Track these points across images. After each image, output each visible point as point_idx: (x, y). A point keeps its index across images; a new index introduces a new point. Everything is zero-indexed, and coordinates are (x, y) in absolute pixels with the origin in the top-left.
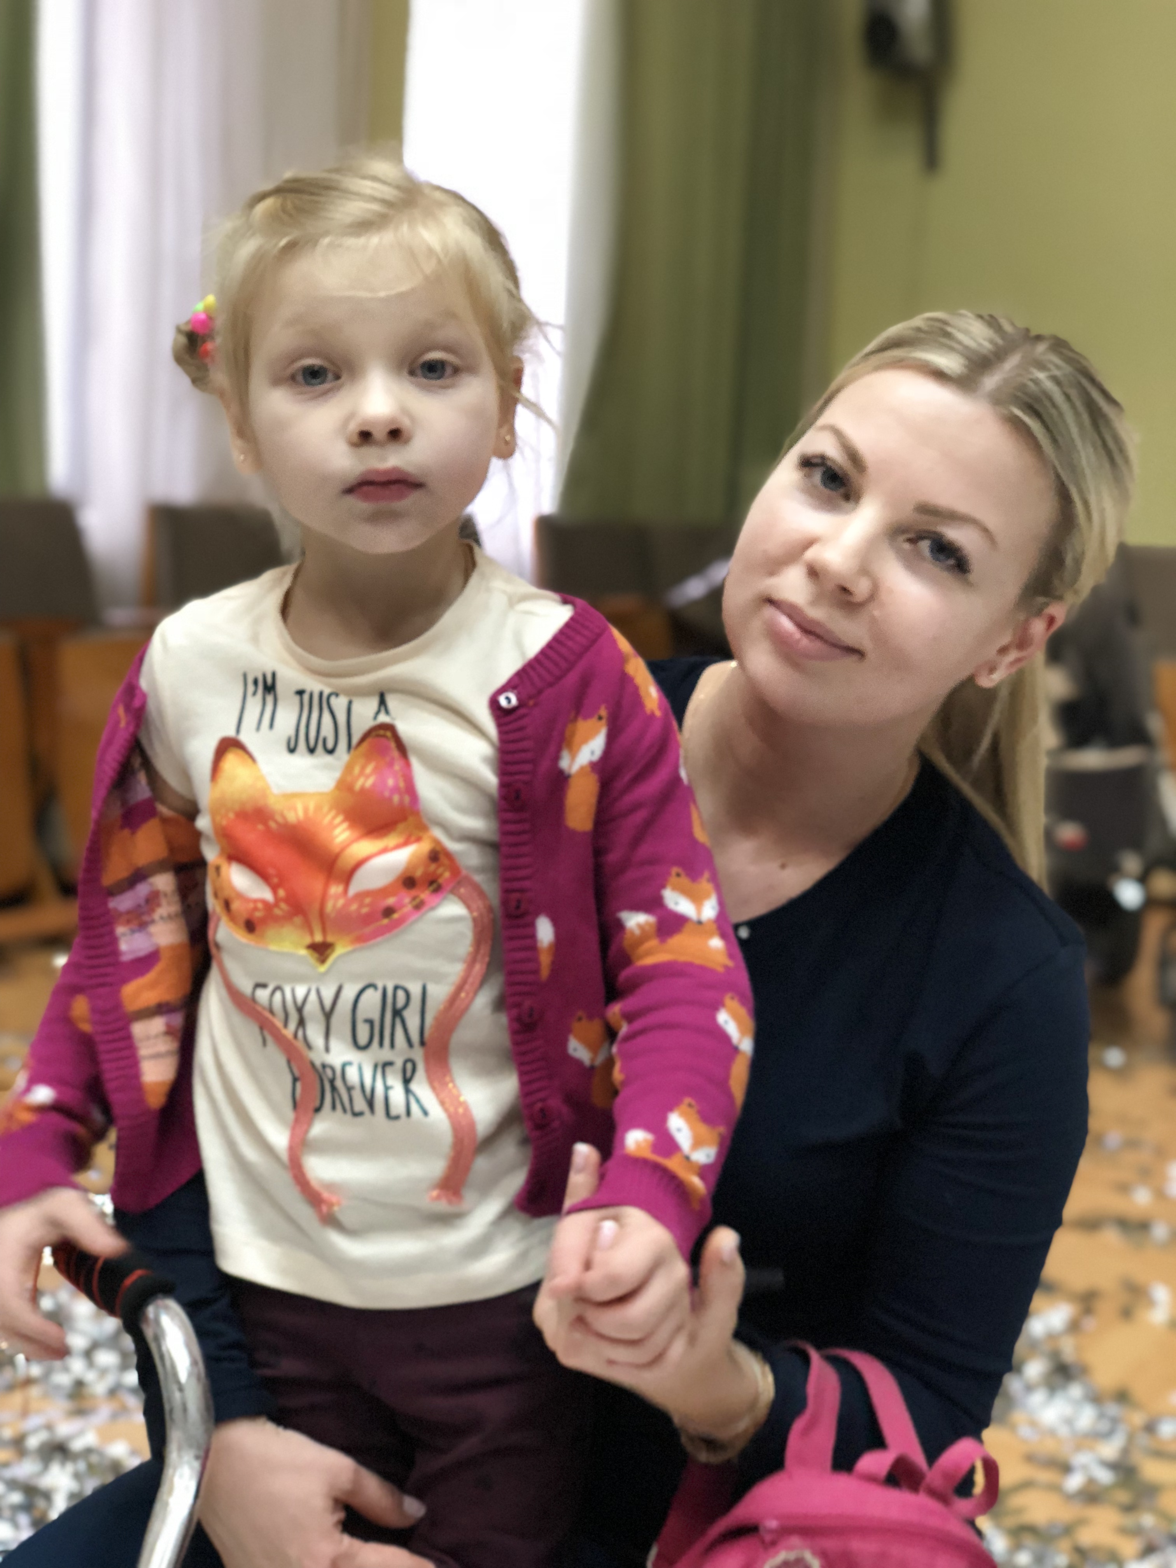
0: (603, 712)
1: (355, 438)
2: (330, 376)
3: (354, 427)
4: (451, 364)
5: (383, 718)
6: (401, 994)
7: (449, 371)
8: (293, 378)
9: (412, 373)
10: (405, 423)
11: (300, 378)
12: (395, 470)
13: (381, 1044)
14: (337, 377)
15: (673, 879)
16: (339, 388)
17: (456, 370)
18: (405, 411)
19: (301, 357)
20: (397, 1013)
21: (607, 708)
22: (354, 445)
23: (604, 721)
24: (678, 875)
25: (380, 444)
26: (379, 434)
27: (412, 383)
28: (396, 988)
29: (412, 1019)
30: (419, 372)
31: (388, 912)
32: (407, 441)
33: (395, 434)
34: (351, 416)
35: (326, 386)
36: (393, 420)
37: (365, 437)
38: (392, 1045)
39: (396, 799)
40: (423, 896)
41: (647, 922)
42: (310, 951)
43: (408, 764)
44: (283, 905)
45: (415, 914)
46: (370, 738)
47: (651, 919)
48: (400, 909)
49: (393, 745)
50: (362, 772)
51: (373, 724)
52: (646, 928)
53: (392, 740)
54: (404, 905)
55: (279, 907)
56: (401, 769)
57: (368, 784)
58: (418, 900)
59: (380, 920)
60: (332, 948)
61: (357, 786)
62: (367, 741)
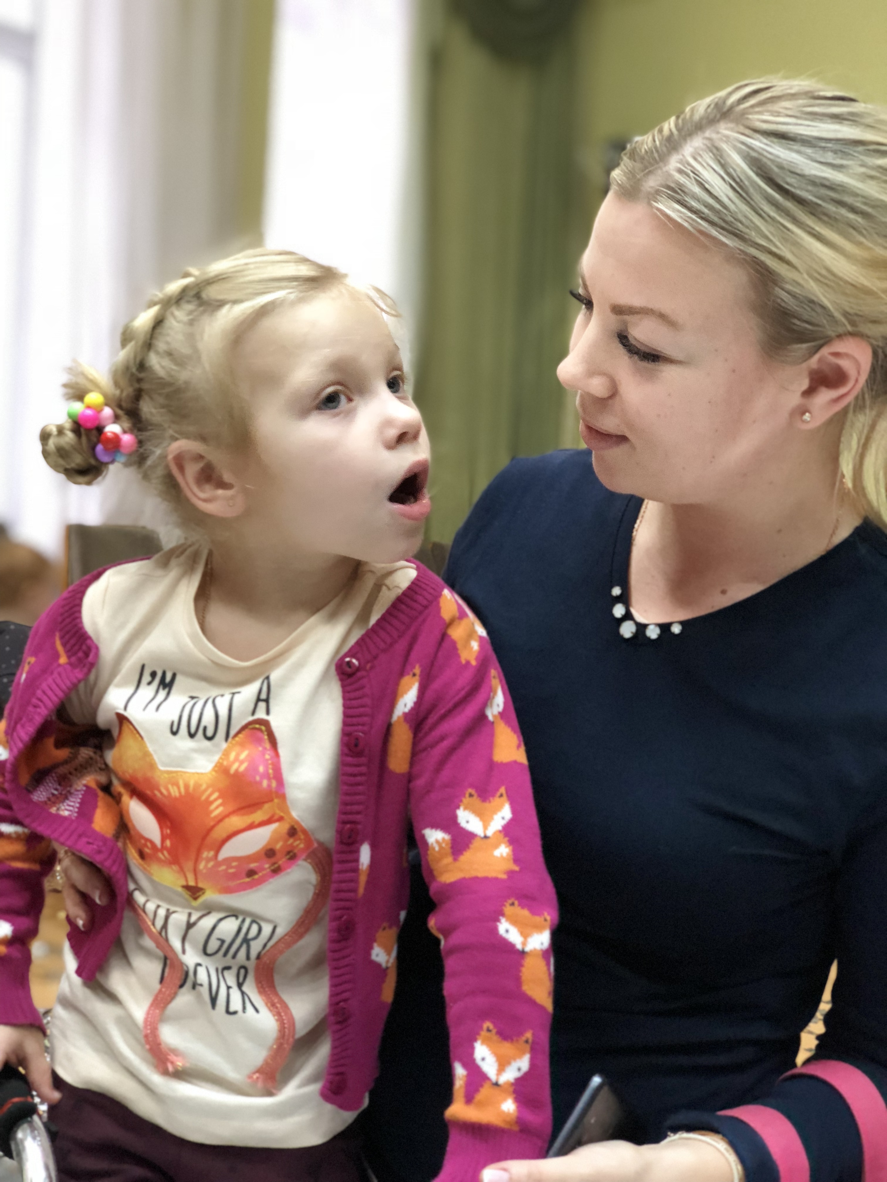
0: (419, 670)
6: (255, 928)
15: (466, 800)
20: (247, 940)
21: (422, 667)
23: (419, 676)
24: (471, 796)
28: (253, 922)
39: (265, 783)
40: (280, 863)
41: (444, 839)
42: (184, 889)
43: (277, 755)
44: (165, 853)
45: (272, 877)
46: (247, 730)
47: (447, 837)
48: (260, 872)
49: (266, 737)
50: (236, 759)
51: (251, 718)
52: (444, 845)
53: (266, 733)
54: (264, 869)
55: (163, 854)
56: (271, 758)
57: (242, 768)
58: (276, 866)
59: (243, 878)
60: (203, 891)
61: (232, 771)
62: (244, 732)
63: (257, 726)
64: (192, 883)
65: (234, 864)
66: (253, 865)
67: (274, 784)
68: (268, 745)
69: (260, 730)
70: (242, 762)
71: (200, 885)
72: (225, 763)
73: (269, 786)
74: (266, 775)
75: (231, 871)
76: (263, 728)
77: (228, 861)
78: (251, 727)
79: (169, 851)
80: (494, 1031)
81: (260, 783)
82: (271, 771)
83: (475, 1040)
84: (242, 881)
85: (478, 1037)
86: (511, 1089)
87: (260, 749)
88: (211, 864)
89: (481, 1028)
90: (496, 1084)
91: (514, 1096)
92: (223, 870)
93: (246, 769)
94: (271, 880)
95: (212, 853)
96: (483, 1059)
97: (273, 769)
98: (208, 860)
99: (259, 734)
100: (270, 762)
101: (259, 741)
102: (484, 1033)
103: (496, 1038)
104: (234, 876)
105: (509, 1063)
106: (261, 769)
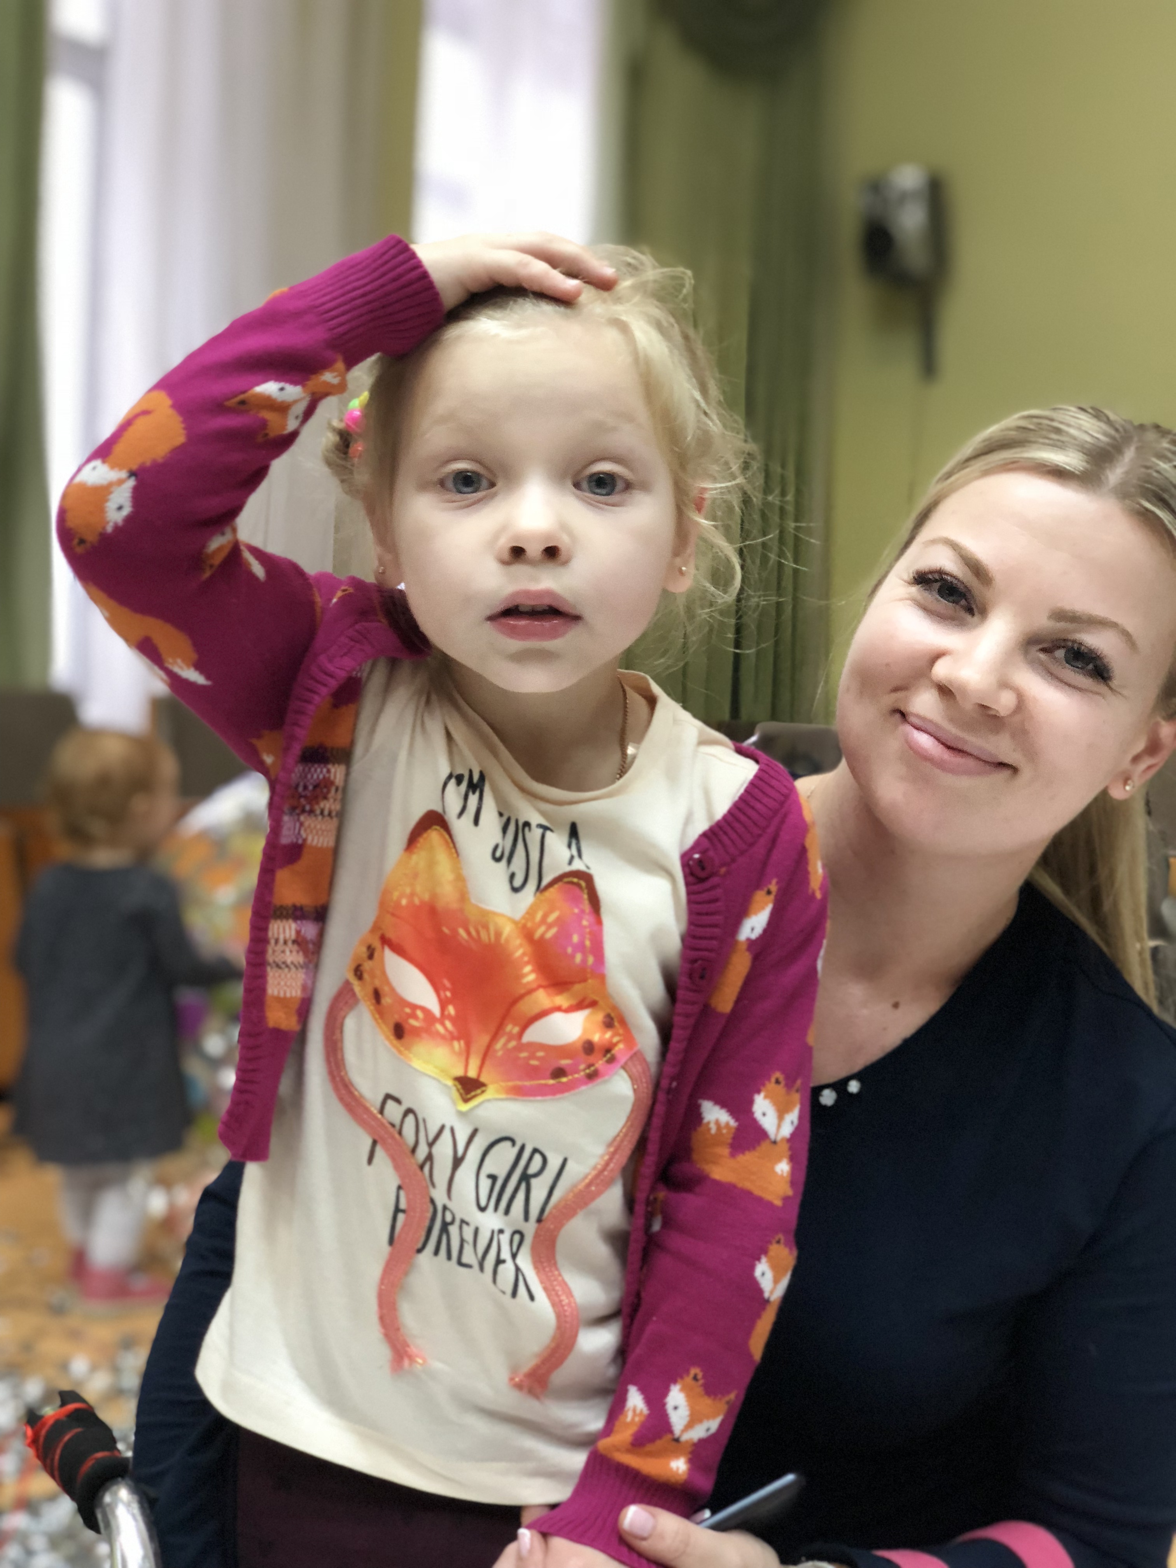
0: (773, 887)
1: (506, 555)
2: (484, 483)
3: (505, 543)
4: (621, 477)
5: (578, 865)
6: (537, 1160)
7: (620, 485)
8: (442, 483)
9: (577, 485)
10: (563, 542)
11: (450, 484)
12: (549, 593)
13: (496, 1208)
14: (492, 485)
15: (771, 1085)
16: (493, 496)
17: (628, 486)
18: (564, 527)
19: (456, 459)
20: (526, 1178)
21: (777, 883)
22: (505, 563)
23: (772, 897)
24: (777, 1082)
25: (532, 563)
26: (534, 550)
27: (578, 497)
28: (535, 1151)
29: (539, 1189)
30: (585, 485)
31: (559, 1073)
32: (565, 563)
33: (552, 553)
34: (504, 528)
35: (479, 495)
36: (548, 536)
37: (517, 553)
38: (507, 1211)
39: (578, 958)
40: (597, 1065)
41: (727, 1124)
42: (457, 1083)
43: (599, 922)
44: (448, 1024)
45: (586, 1084)
46: (560, 884)
47: (733, 1123)
48: (572, 1074)
49: (585, 896)
50: (544, 920)
51: (568, 869)
52: (724, 1131)
53: (586, 891)
54: (577, 1072)
55: (443, 1025)
56: (590, 926)
57: (550, 934)
58: (592, 1069)
59: (544, 1078)
60: (483, 1088)
61: (537, 935)
62: (556, 886)
63: (575, 880)
64: (472, 1073)
65: (540, 1054)
66: (565, 1062)
67: (591, 960)
68: (586, 906)
69: (578, 885)
70: (550, 926)
71: (483, 1079)
72: (529, 925)
73: (584, 961)
74: (580, 947)
75: (534, 1062)
76: (583, 884)
77: (534, 1047)
78: (566, 880)
79: (454, 1020)
80: (701, 1382)
81: (573, 956)
82: (588, 943)
83: (675, 1382)
84: (543, 1082)
85: (679, 1380)
86: (690, 1449)
87: (576, 911)
88: (513, 1044)
89: (687, 1372)
90: (677, 1440)
91: (690, 1456)
92: (524, 1058)
93: (555, 936)
94: (583, 1088)
95: (516, 1030)
96: (676, 1408)
97: (591, 941)
98: (511, 1037)
99: (577, 890)
100: (588, 930)
101: (576, 900)
102: (689, 1379)
103: (700, 1390)
104: (533, 1072)
105: (700, 1421)
106: (575, 938)
